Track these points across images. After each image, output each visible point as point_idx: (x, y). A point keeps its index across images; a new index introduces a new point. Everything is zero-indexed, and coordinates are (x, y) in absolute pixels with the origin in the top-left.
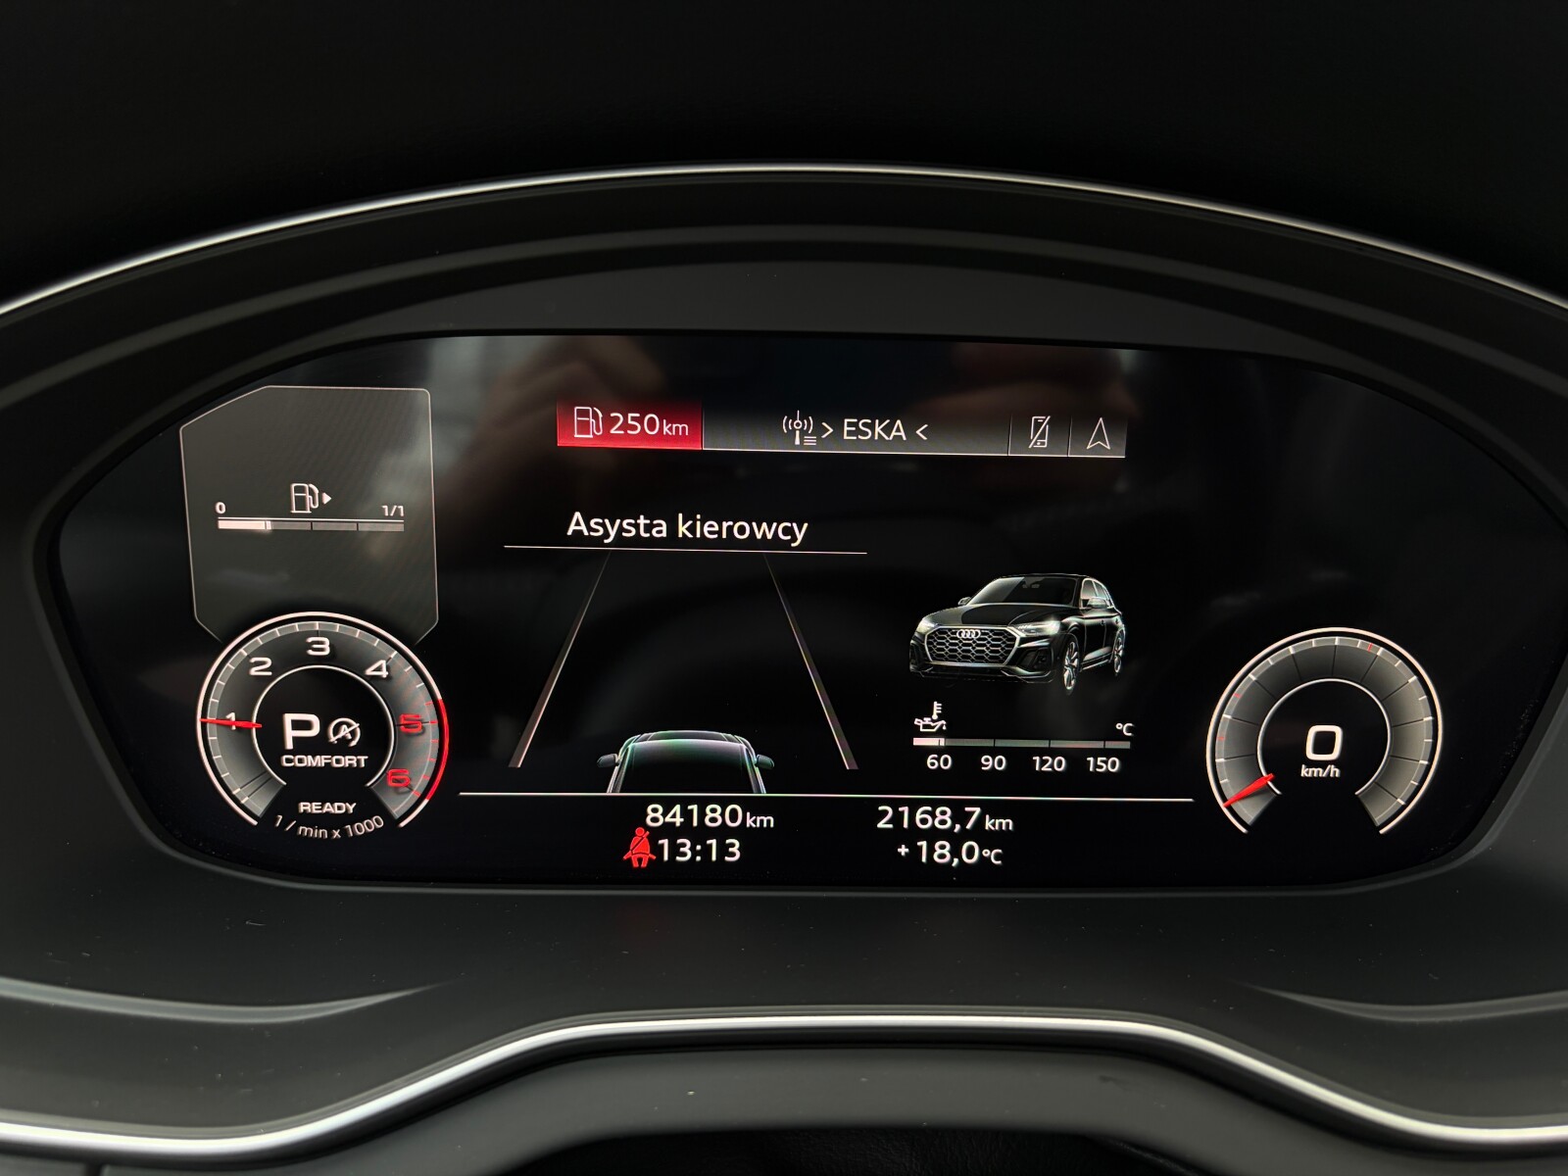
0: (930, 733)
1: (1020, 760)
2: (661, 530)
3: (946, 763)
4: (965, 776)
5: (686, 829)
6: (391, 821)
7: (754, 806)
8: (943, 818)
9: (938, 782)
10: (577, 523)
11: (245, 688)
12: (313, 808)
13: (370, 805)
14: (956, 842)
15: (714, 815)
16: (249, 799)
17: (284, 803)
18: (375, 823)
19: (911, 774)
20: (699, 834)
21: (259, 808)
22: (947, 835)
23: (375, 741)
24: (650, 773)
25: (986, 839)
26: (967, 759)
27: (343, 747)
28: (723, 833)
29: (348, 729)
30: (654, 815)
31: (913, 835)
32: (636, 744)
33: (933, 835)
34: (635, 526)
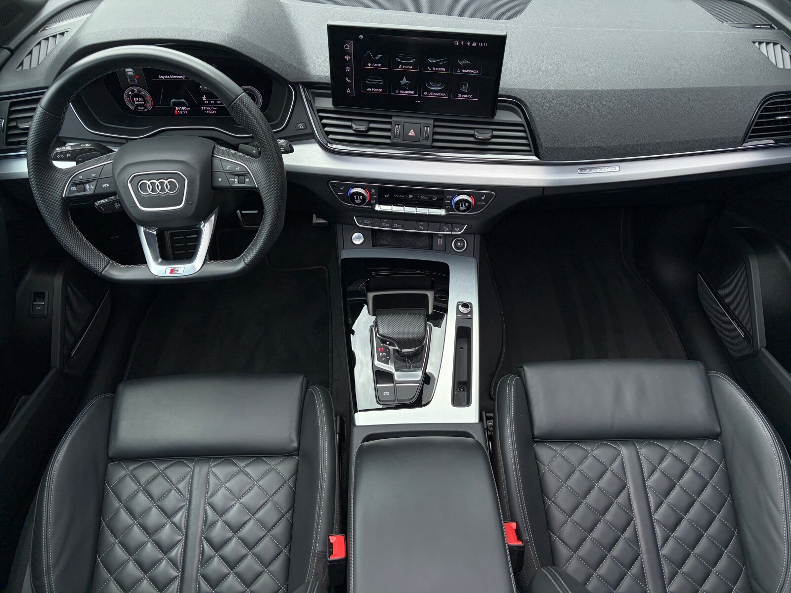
0: (204, 98)
1: (215, 101)
2: (169, 77)
3: (207, 102)
4: (209, 104)
5: (181, 110)
6: (149, 110)
7: (187, 107)
8: (209, 108)
9: (206, 104)
10: (159, 77)
11: (129, 96)
12: (140, 108)
13: (146, 108)
14: (211, 111)
15: (183, 108)
16: (133, 108)
17: (136, 107)
18: (147, 110)
19: (203, 103)
20: (182, 110)
21: (134, 108)
22: (210, 110)
23: (144, 101)
24: (174, 104)
25: (214, 110)
26: (210, 102)
27: (141, 101)
28: (185, 110)
29: (141, 99)
30: (177, 108)
31: (206, 110)
32: (172, 101)
33: (208, 110)
34: (166, 77)
